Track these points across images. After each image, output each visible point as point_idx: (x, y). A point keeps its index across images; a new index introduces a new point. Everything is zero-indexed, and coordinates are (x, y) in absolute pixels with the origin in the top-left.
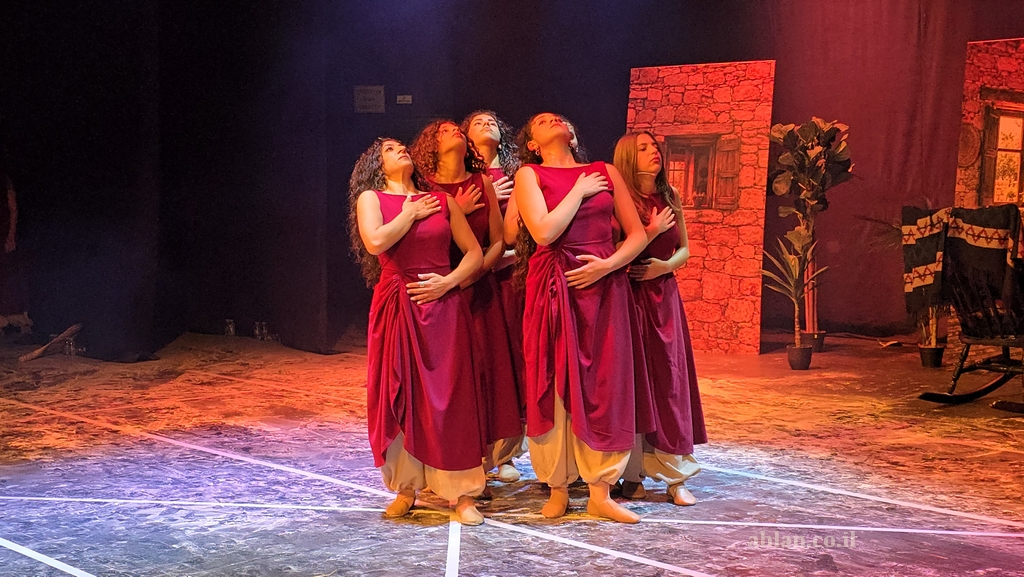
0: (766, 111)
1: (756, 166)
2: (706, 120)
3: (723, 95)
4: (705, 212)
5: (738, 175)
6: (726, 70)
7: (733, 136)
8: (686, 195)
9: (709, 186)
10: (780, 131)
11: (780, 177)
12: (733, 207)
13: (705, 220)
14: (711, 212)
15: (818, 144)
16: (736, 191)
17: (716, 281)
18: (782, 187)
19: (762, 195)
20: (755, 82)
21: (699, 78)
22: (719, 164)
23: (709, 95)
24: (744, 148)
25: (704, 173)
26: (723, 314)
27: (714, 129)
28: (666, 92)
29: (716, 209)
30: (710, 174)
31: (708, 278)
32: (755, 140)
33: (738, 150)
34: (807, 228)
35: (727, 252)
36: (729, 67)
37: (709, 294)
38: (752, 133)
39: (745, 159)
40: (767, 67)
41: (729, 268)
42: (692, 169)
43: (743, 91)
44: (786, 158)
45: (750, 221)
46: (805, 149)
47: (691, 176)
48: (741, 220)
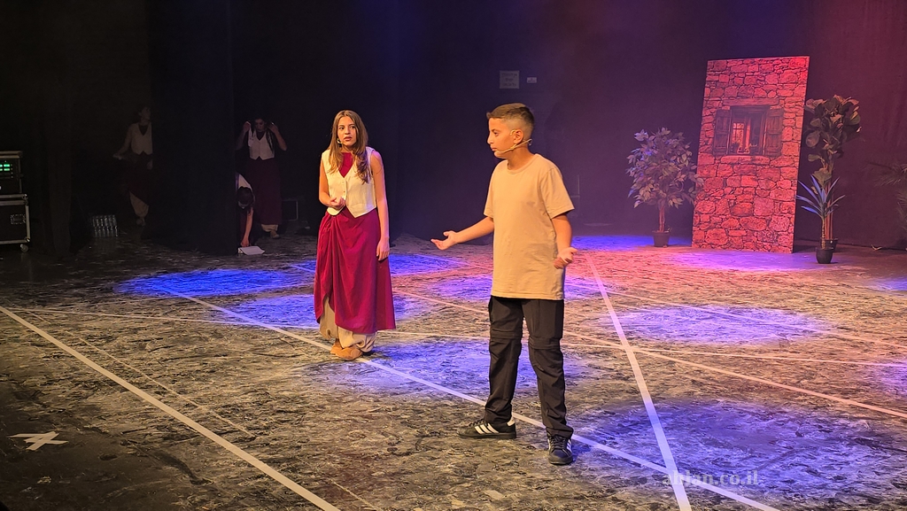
0: (801, 91)
1: (794, 127)
2: (760, 96)
3: (771, 79)
4: (757, 157)
5: (781, 133)
6: (774, 63)
7: (778, 107)
8: (744, 146)
9: (761, 140)
10: (813, 104)
11: (811, 135)
12: (777, 154)
13: (757, 162)
14: (762, 157)
15: (837, 113)
16: (779, 144)
17: (764, 204)
18: (812, 142)
19: (797, 146)
20: (795, 71)
21: (756, 68)
22: (768, 125)
23: (763, 79)
24: (786, 115)
25: (757, 131)
26: (768, 225)
27: (765, 102)
28: (732, 77)
29: (764, 156)
30: (761, 132)
31: (757, 201)
32: (794, 110)
33: (782, 116)
34: (828, 169)
35: (771, 184)
36: (776, 60)
37: (758, 212)
38: (791, 105)
39: (786, 122)
40: (804, 61)
41: (773, 195)
42: (749, 128)
43: (786, 77)
44: (815, 122)
45: (789, 164)
46: (829, 116)
47: (748, 133)
48: (783, 163)
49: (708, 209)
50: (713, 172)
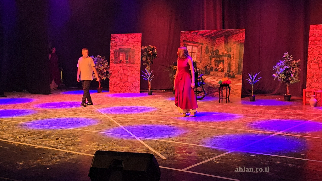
0: (140, 44)
1: (138, 55)
2: (128, 45)
3: (131, 40)
4: (128, 64)
5: (135, 57)
7: (133, 49)
8: (124, 61)
9: (129, 59)
10: (144, 48)
11: (144, 57)
12: (134, 63)
13: (128, 66)
14: (129, 64)
15: (151, 51)
16: (134, 60)
17: (131, 78)
18: (144, 59)
19: (140, 61)
20: (138, 38)
21: (126, 37)
22: (130, 54)
23: (128, 40)
25: (128, 56)
26: (132, 85)
27: (129, 47)
28: (119, 39)
31: (129, 77)
32: (138, 50)
33: (135, 51)
34: (149, 67)
35: (133, 72)
36: (132, 34)
37: (129, 81)
38: (137, 48)
39: (136, 53)
40: (140, 35)
41: (133, 75)
42: (125, 55)
43: (135, 39)
44: (145, 53)
46: (148, 51)
47: (125, 57)
48: (136, 66)
49: (114, 80)
50: (115, 69)
